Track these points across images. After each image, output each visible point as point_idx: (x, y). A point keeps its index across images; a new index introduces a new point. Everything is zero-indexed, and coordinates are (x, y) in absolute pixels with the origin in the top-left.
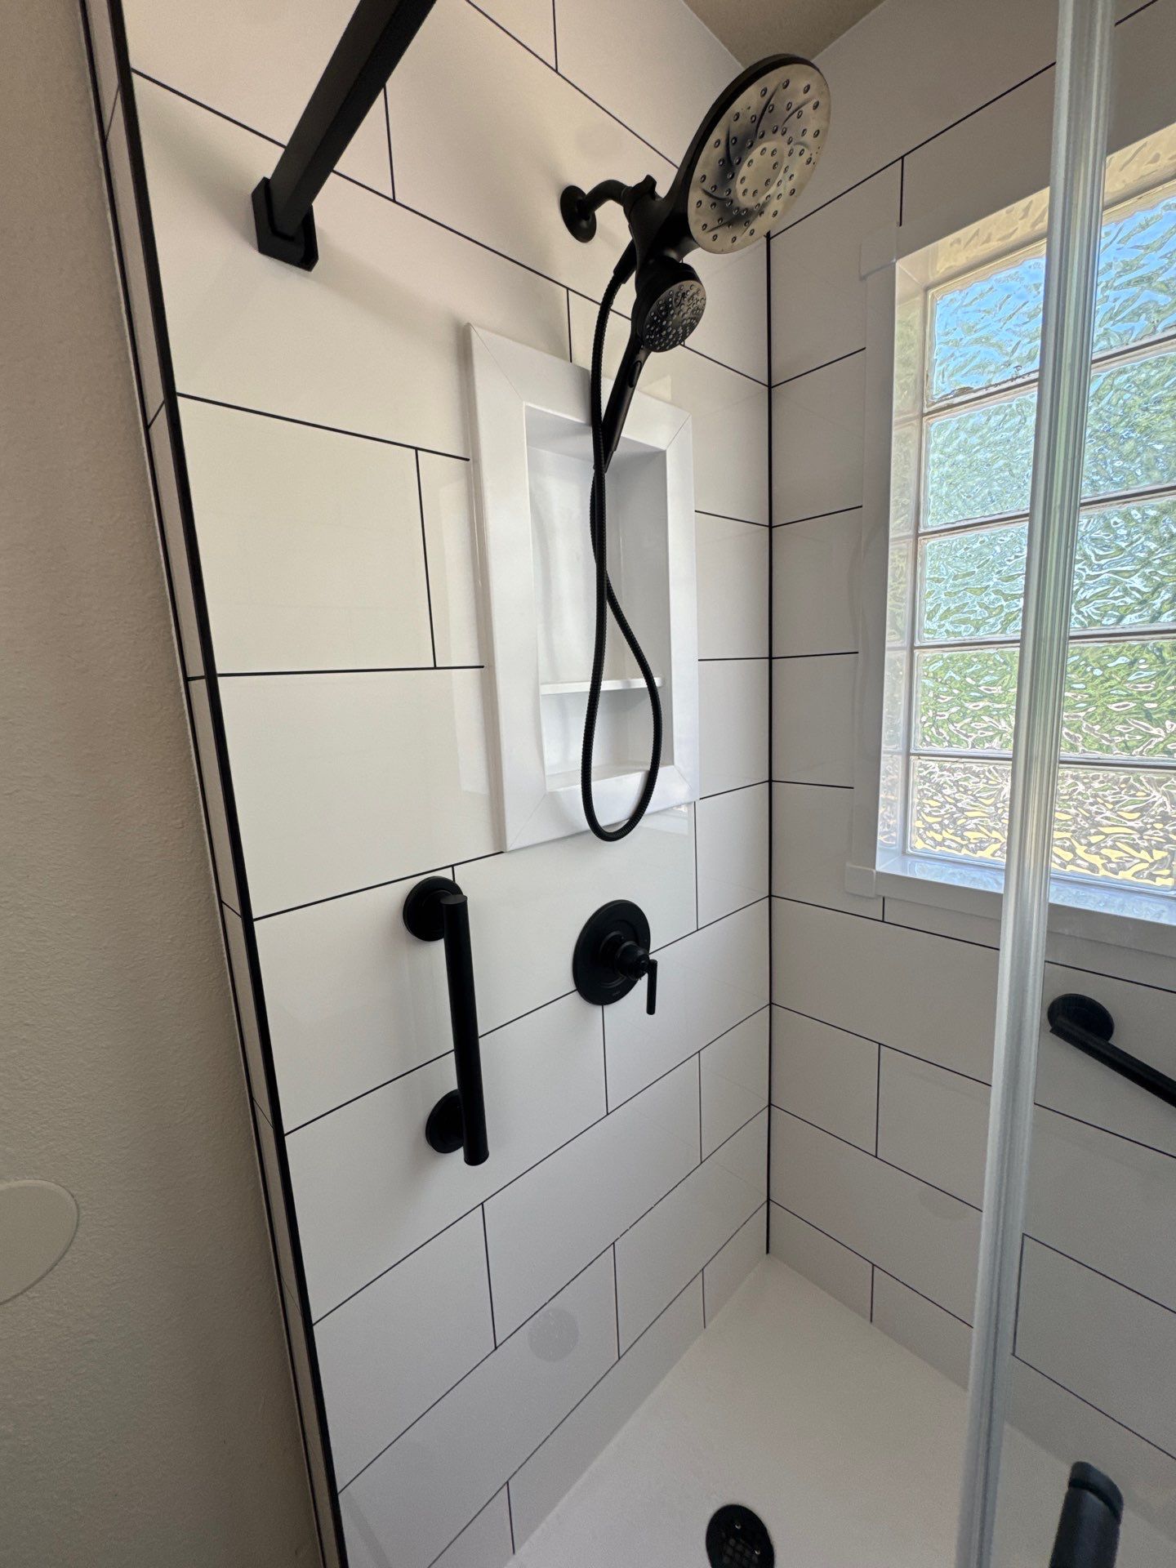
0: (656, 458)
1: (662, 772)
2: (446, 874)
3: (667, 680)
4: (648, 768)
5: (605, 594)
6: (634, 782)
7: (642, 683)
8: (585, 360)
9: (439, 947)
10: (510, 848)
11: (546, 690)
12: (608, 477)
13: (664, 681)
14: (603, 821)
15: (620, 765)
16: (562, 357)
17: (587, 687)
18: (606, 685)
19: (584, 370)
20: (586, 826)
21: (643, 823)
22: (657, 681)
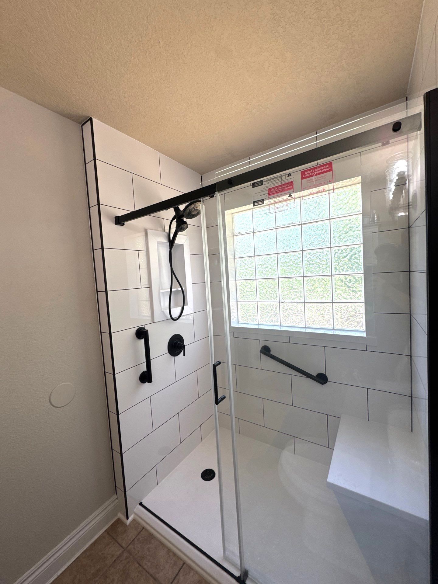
0: (181, 246)
1: (185, 307)
2: (143, 326)
3: (186, 288)
4: (182, 306)
5: (172, 272)
6: (179, 309)
7: (180, 289)
8: (168, 231)
9: (143, 340)
10: (155, 321)
11: (161, 291)
12: (172, 251)
13: (185, 288)
14: (173, 317)
15: (176, 306)
16: (163, 231)
17: (169, 290)
18: (173, 290)
19: (167, 233)
20: (170, 318)
21: (181, 317)
22: (183, 289)
